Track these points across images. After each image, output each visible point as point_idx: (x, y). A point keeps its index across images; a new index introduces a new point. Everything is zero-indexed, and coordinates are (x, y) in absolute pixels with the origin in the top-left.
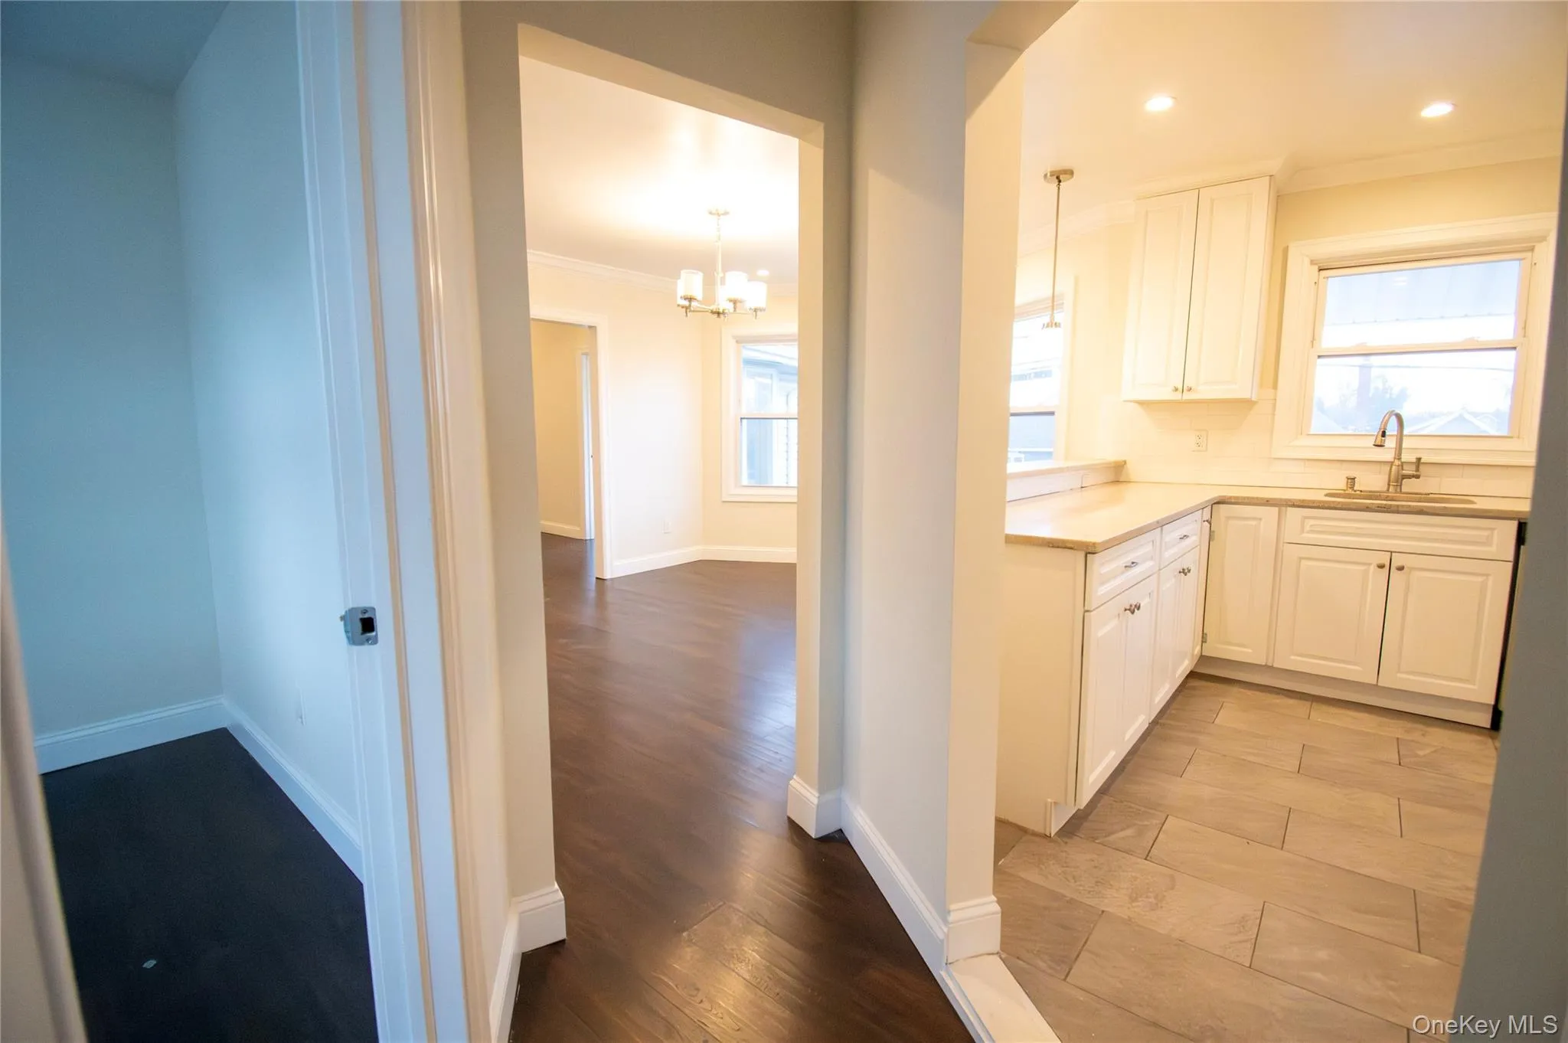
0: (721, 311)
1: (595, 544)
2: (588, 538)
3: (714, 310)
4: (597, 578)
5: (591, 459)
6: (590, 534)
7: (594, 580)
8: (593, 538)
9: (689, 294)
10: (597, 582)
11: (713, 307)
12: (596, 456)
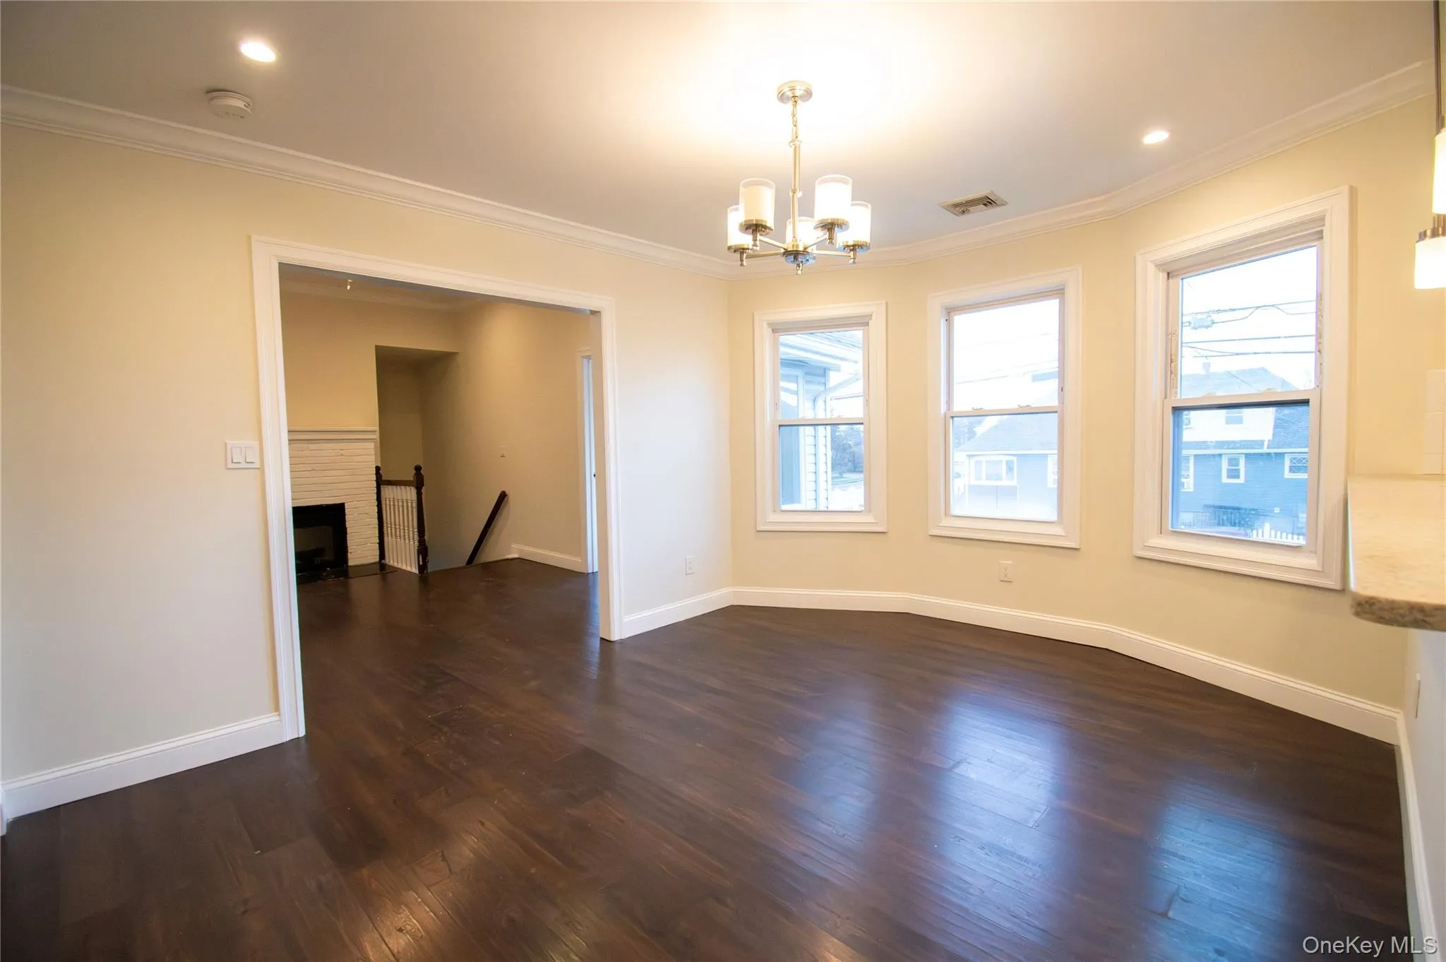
0: (801, 249)
1: (599, 579)
2: (590, 571)
3: (790, 249)
4: (601, 638)
5: (594, 480)
6: (593, 565)
7: (596, 644)
8: (596, 570)
9: (754, 218)
10: (601, 643)
11: (789, 245)
12: (601, 475)
